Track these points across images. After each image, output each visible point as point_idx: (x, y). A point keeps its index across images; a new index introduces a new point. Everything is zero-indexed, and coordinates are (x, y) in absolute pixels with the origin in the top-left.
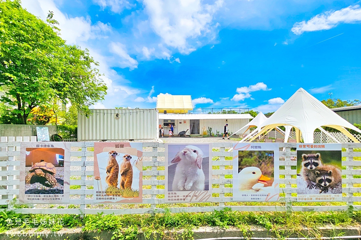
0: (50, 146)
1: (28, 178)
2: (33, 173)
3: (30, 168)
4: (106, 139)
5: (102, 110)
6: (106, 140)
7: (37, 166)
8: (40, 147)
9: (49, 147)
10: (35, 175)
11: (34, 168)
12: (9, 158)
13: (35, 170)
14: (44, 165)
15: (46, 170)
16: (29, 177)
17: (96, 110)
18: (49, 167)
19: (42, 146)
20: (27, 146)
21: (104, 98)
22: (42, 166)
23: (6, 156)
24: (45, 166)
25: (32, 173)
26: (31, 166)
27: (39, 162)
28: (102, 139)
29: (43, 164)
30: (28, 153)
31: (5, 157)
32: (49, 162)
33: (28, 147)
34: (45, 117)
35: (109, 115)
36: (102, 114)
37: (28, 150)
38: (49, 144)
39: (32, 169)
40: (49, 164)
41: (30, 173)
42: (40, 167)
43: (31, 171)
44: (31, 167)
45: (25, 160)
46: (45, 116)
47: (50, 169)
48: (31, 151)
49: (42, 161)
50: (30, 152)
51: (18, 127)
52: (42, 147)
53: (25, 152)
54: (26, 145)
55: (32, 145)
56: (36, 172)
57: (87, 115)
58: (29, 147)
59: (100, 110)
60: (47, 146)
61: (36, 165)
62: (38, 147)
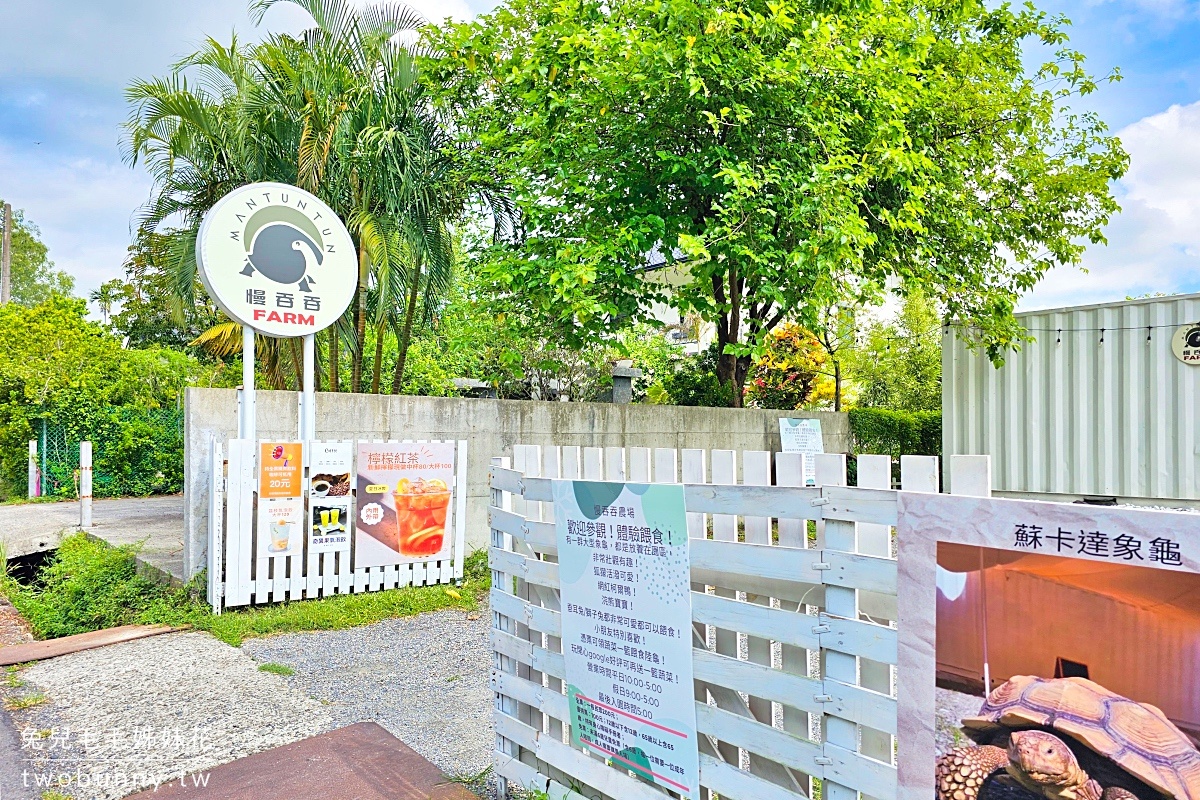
0: (1146, 549)
1: (959, 778)
2: (997, 755)
3: (970, 708)
4: (1109, 493)
5: (1083, 316)
6: (1113, 501)
7: (1023, 703)
8: (1047, 548)
9: (1135, 562)
10: (1012, 772)
11: (1006, 712)
12: (830, 593)
13: (1015, 736)
14: (1094, 709)
15: (1106, 761)
16: (965, 771)
17: (1045, 315)
18: (1140, 744)
19: (1060, 539)
20: (940, 530)
21: (1102, 233)
22: (1075, 718)
23: (815, 579)
24: (1102, 723)
25: (984, 748)
26: (977, 690)
27: (1041, 676)
28: (1086, 490)
29: (1073, 694)
30: (954, 585)
31: (807, 586)
32: (1136, 698)
33: (948, 533)
34: (792, 375)
35: (1134, 339)
36: (1083, 341)
37: (952, 556)
38: (1129, 526)
39: (990, 717)
40: (1140, 710)
41: (973, 743)
42: (1053, 714)
43: (984, 735)
44: (976, 702)
45: (933, 635)
46: (793, 370)
47: (1155, 760)
48: (976, 574)
49: (1069, 669)
50: (963, 576)
51: (723, 420)
52: (1065, 552)
53: (934, 573)
54: (938, 523)
55: (983, 527)
56: (1017, 751)
57: (992, 353)
58: (963, 534)
59: (1069, 313)
60: (1111, 547)
61: (1015, 695)
62: (1030, 549)
